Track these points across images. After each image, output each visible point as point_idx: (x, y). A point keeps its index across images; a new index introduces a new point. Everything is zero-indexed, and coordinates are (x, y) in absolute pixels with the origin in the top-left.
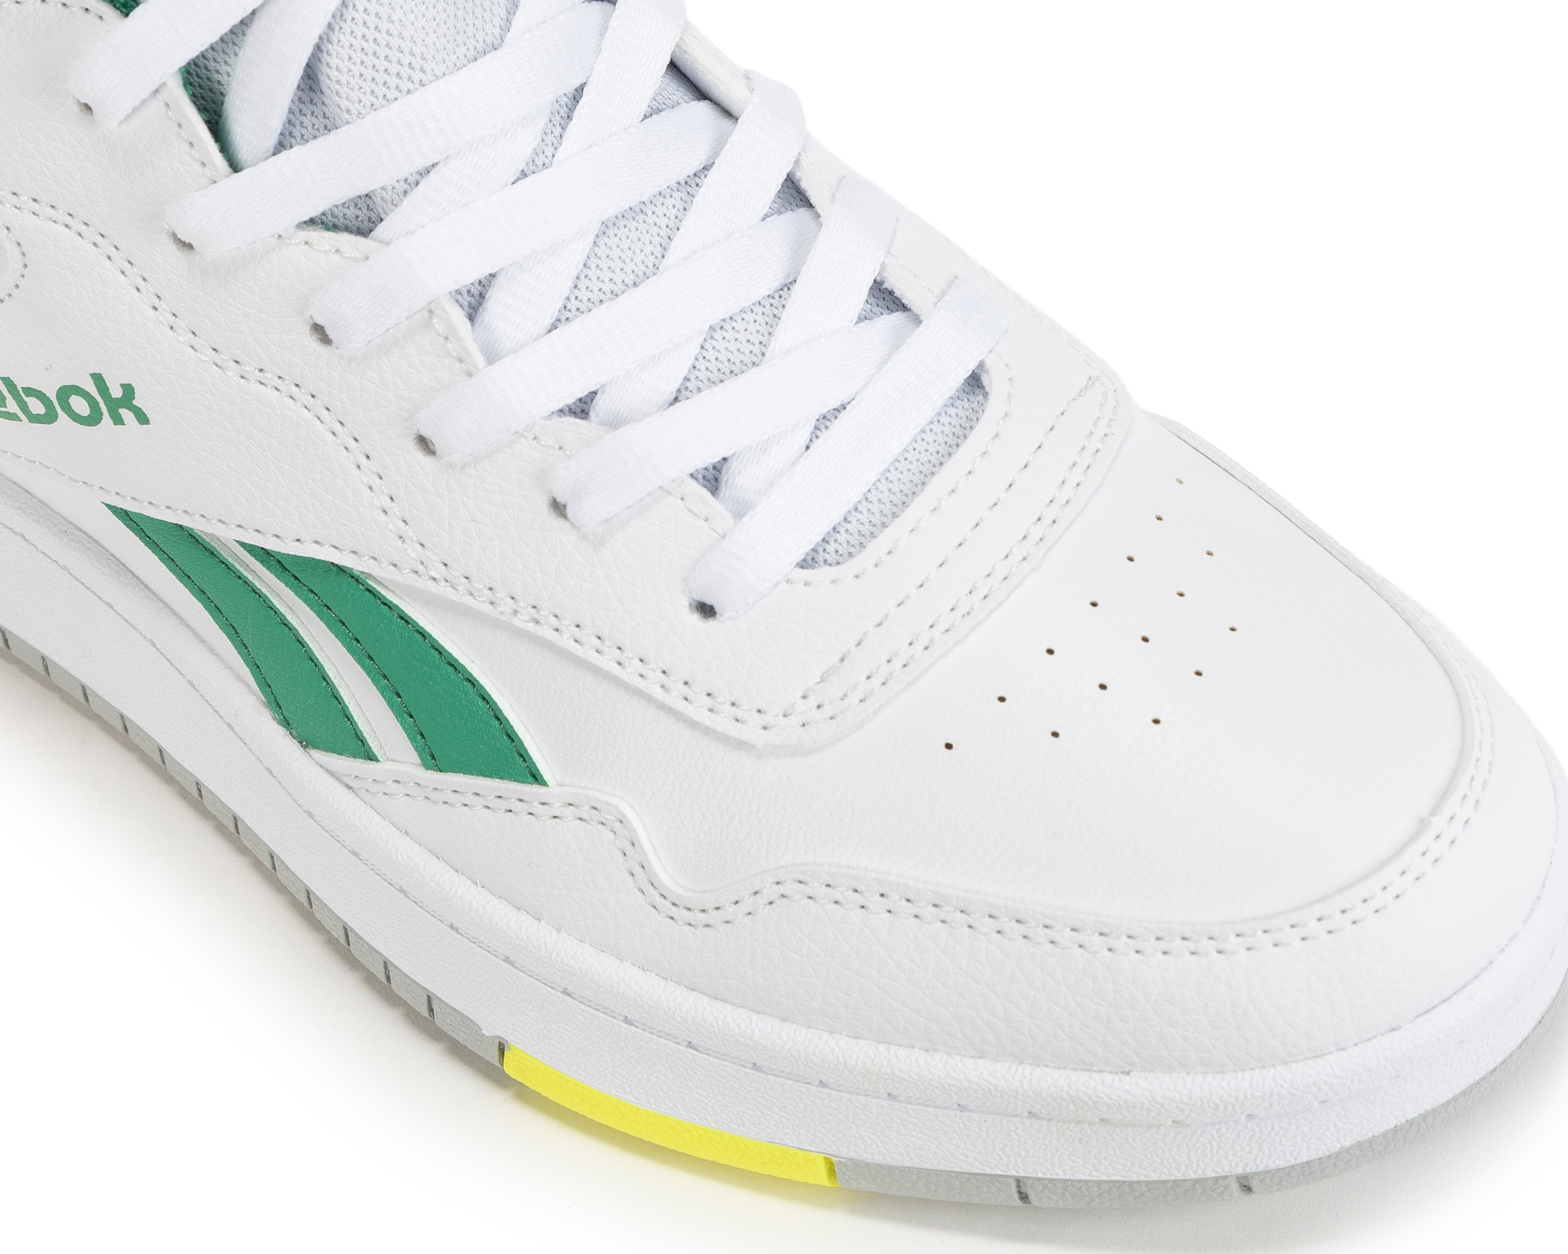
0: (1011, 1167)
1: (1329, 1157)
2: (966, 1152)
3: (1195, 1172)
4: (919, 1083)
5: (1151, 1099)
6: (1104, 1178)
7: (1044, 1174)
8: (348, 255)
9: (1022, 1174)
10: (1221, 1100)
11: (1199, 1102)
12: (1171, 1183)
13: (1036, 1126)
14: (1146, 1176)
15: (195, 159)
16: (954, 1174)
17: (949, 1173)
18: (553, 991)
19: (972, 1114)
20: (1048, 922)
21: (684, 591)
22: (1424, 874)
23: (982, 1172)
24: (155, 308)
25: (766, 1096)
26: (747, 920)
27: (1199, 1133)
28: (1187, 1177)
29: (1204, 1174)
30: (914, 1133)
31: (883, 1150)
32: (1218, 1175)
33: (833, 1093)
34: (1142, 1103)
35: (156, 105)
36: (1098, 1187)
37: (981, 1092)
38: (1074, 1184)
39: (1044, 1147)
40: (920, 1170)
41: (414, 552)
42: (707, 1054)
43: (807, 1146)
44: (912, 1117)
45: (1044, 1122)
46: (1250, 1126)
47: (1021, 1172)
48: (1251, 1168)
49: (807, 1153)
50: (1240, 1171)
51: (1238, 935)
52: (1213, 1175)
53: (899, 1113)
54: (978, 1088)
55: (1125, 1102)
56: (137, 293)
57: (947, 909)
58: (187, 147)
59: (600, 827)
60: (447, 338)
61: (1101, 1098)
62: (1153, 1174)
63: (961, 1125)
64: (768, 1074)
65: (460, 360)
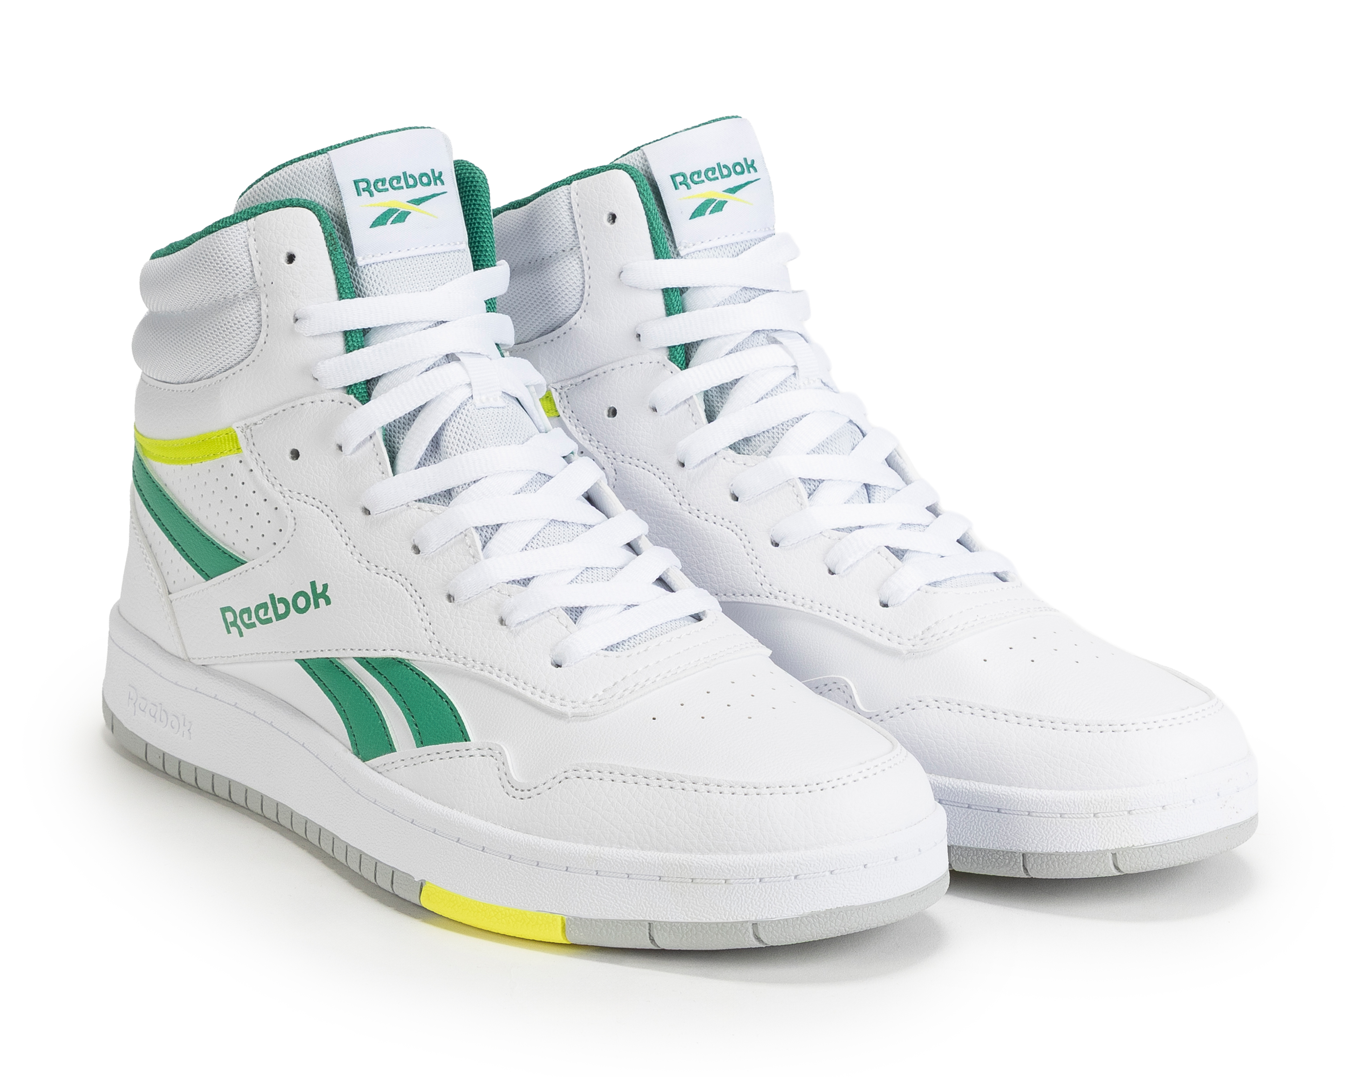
0: (647, 915)
1: (797, 918)
2: (628, 906)
3: (733, 918)
4: (611, 861)
5: (716, 863)
6: (690, 920)
7: (662, 919)
8: (436, 512)
9: (652, 919)
10: (748, 865)
11: (738, 865)
12: (721, 924)
13: (662, 885)
14: (710, 919)
15: (380, 470)
16: (620, 922)
17: (618, 921)
18: (452, 842)
19: (633, 880)
20: (683, 779)
21: (550, 655)
22: (858, 780)
23: (634, 919)
24: (347, 544)
25: (540, 881)
26: (548, 791)
27: (736, 888)
28: (729, 921)
29: (737, 919)
30: (605, 895)
31: (590, 908)
32: (743, 920)
33: (571, 874)
34: (711, 866)
35: (369, 445)
36: (687, 927)
37: (639, 864)
38: (676, 924)
39: (664, 900)
40: (605, 920)
41: (435, 645)
42: (517, 861)
43: (554, 911)
44: (605, 884)
45: (666, 883)
46: (761, 886)
47: (652, 917)
48: (759, 918)
49: (554, 915)
50: (754, 919)
51: (767, 788)
52: (741, 920)
53: (600, 883)
54: (638, 861)
55: (704, 865)
56: (341, 537)
57: (639, 776)
58: (378, 464)
59: (491, 758)
60: (470, 547)
61: (693, 863)
62: (713, 918)
63: (627, 888)
64: (542, 867)
65: (473, 557)
